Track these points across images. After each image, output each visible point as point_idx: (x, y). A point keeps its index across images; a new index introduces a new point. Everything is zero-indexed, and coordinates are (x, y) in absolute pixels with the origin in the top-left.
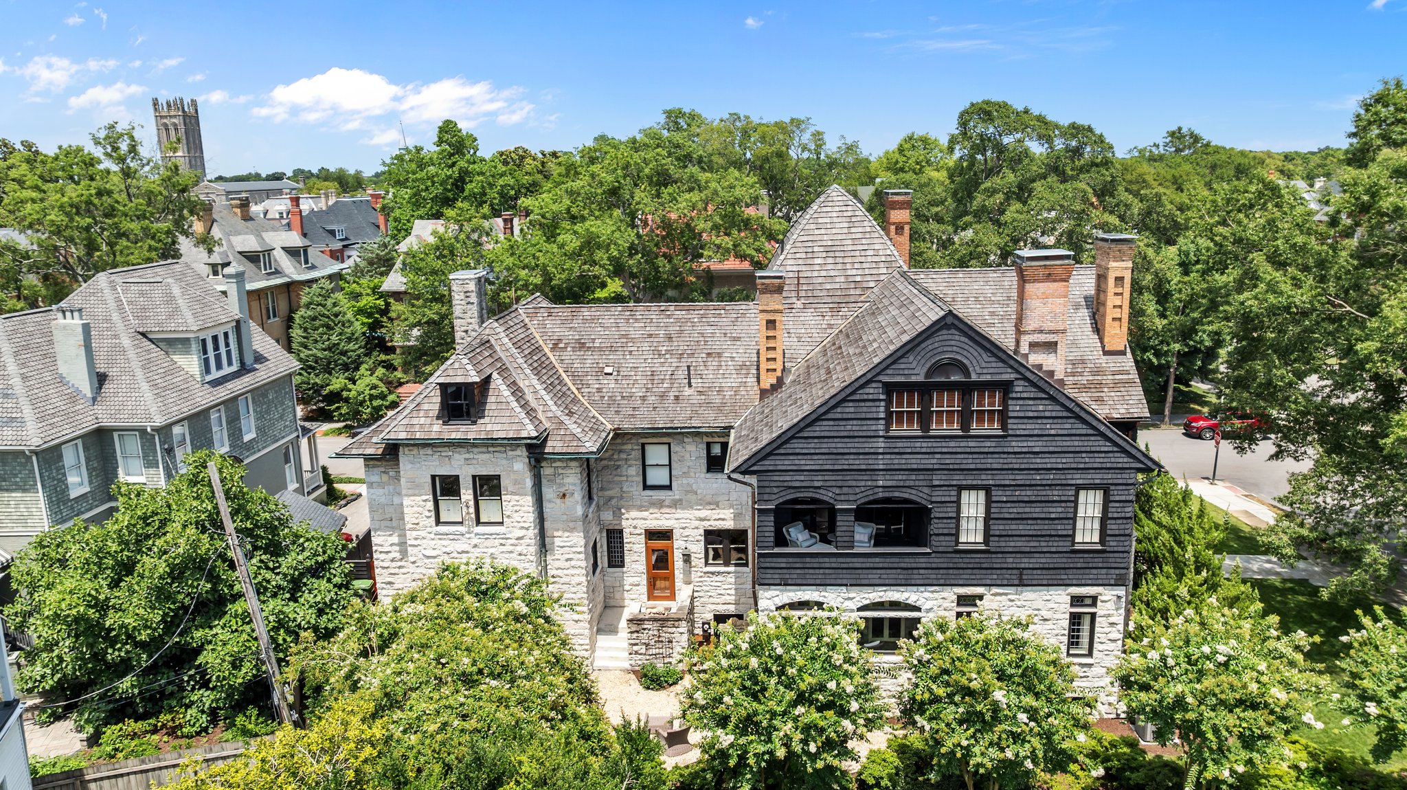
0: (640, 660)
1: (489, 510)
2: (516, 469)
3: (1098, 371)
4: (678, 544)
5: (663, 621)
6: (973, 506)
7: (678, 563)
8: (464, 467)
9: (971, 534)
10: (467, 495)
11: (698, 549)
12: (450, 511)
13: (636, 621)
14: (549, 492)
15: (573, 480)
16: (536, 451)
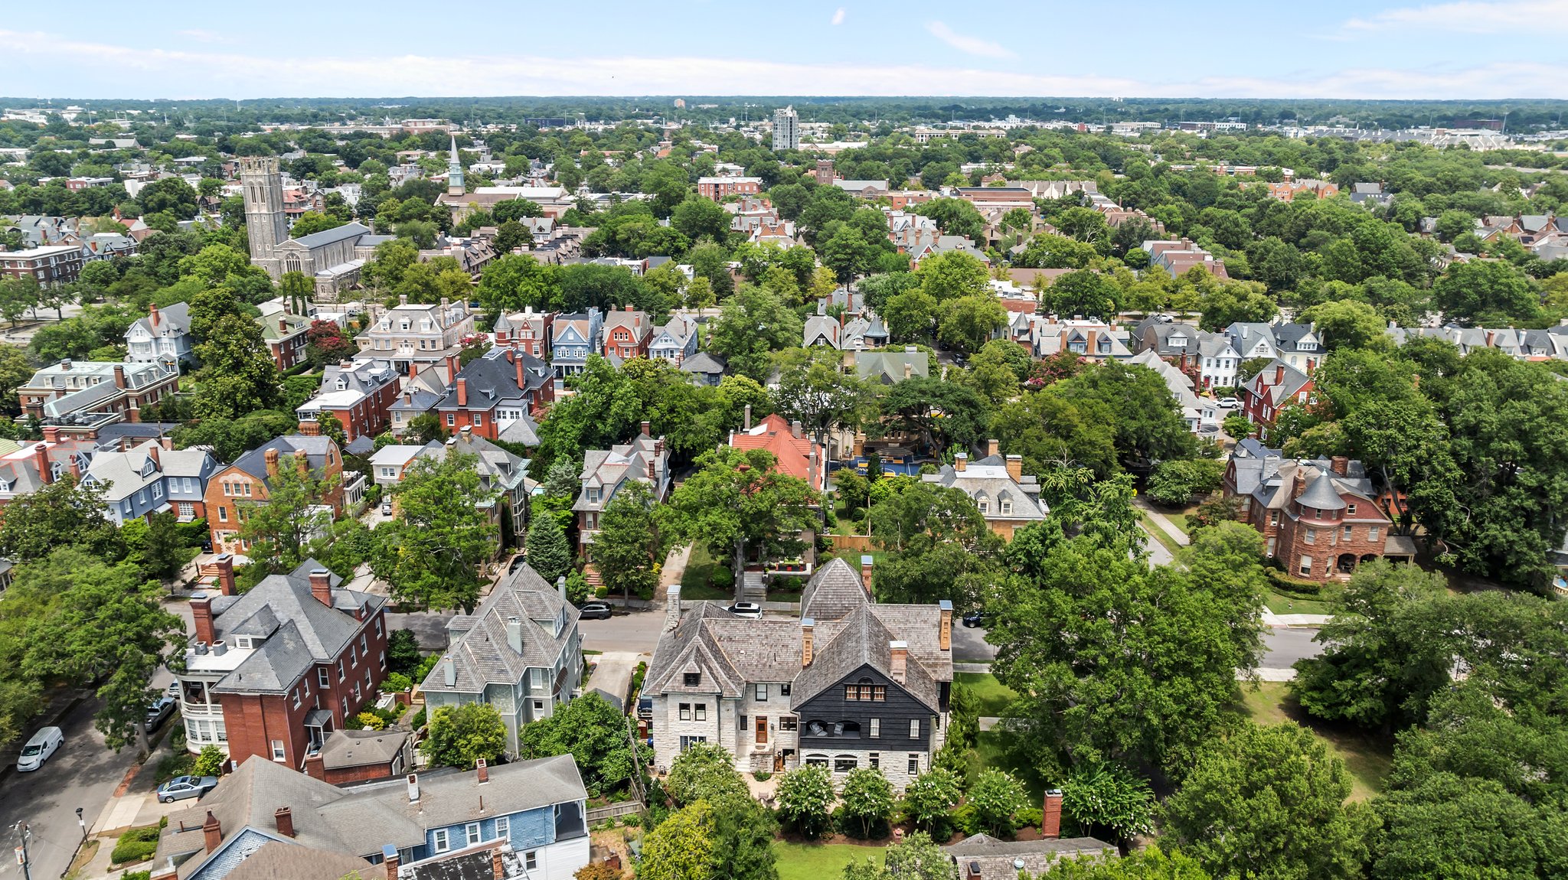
0: (755, 769)
1: (701, 715)
2: (711, 703)
3: (937, 658)
4: (769, 722)
5: (764, 755)
6: (875, 724)
7: (769, 729)
8: (692, 702)
9: (875, 733)
10: (692, 710)
11: (777, 724)
12: (685, 715)
13: (753, 755)
14: (722, 709)
15: (732, 705)
16: (719, 697)
